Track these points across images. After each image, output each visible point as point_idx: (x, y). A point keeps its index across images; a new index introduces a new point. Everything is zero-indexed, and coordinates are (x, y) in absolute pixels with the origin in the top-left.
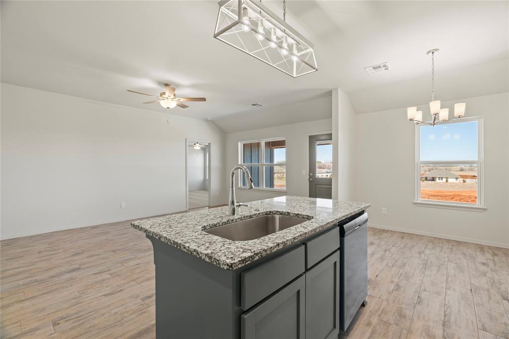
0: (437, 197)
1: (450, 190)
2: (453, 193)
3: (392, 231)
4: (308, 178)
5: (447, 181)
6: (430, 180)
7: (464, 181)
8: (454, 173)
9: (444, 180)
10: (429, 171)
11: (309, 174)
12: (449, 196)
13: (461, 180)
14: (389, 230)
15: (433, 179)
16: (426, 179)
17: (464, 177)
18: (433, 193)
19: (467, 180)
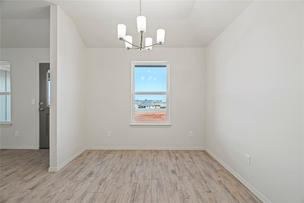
0: (146, 116)
1: (151, 112)
2: (152, 114)
3: (115, 150)
4: (38, 108)
5: (150, 108)
6: (143, 108)
7: (156, 108)
8: (152, 104)
9: (149, 107)
10: (143, 103)
11: (40, 104)
12: (151, 115)
13: (154, 107)
14: (112, 150)
15: (145, 107)
16: (142, 107)
17: (156, 106)
18: (145, 114)
19: (157, 107)
